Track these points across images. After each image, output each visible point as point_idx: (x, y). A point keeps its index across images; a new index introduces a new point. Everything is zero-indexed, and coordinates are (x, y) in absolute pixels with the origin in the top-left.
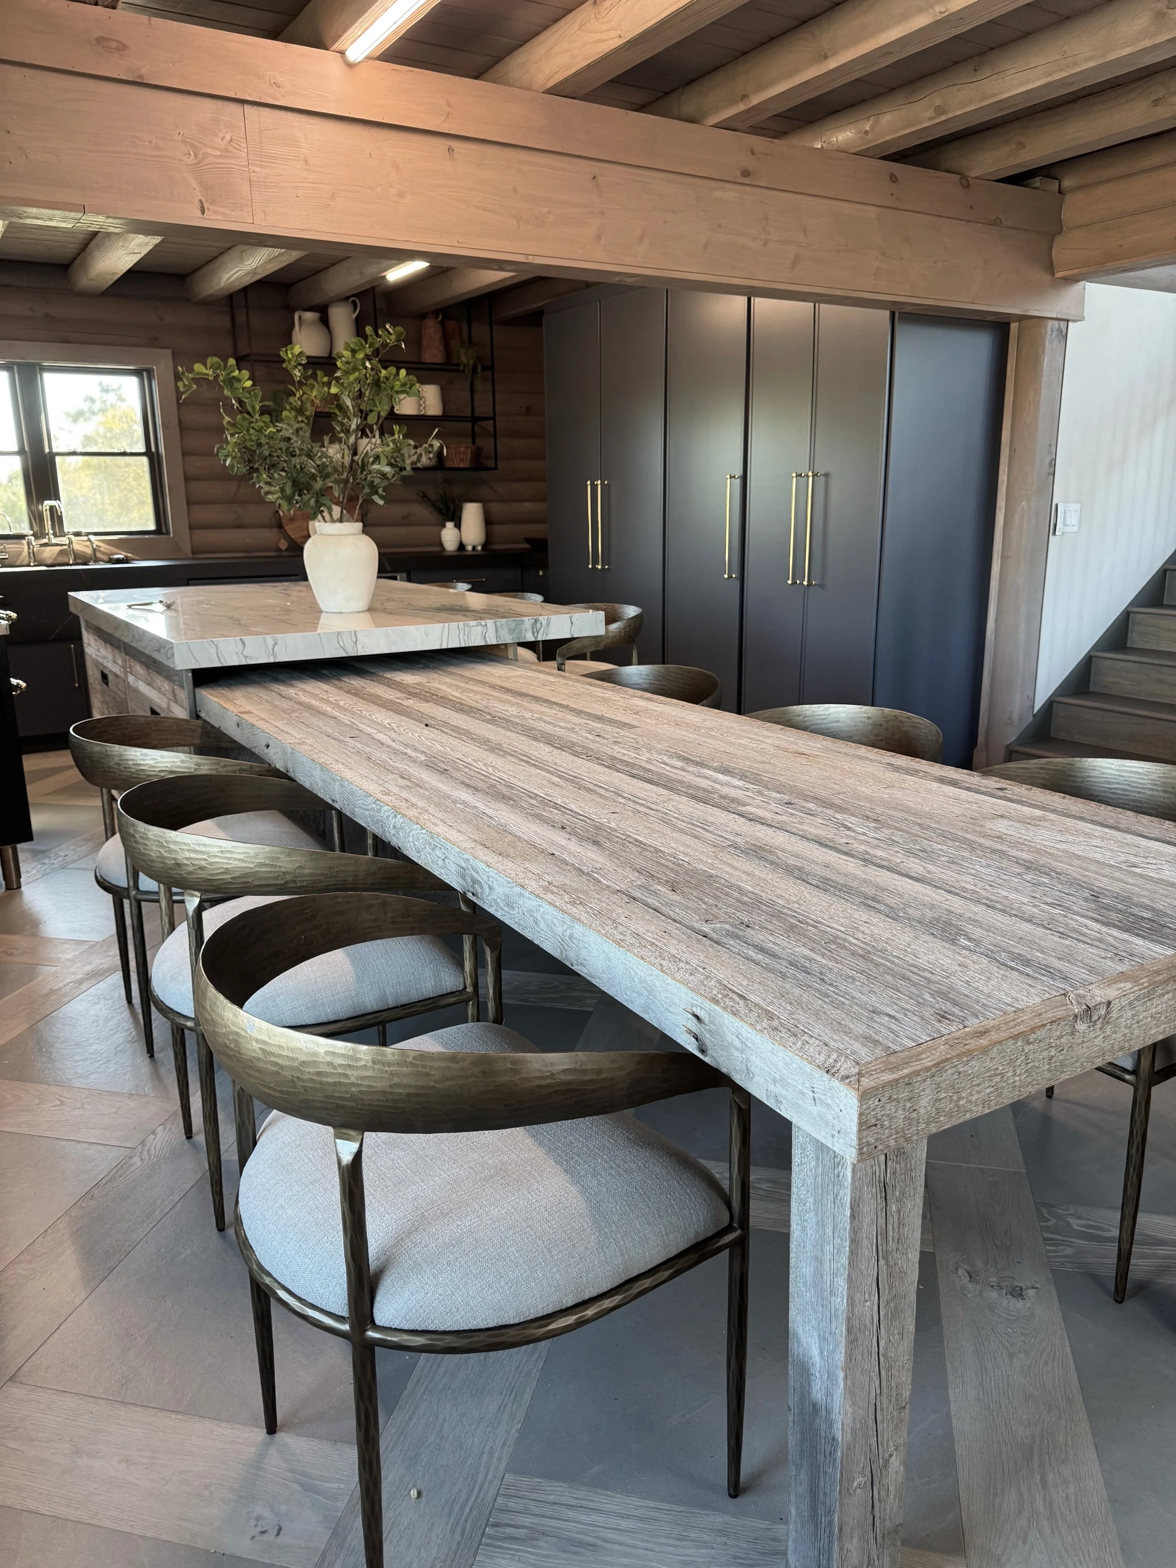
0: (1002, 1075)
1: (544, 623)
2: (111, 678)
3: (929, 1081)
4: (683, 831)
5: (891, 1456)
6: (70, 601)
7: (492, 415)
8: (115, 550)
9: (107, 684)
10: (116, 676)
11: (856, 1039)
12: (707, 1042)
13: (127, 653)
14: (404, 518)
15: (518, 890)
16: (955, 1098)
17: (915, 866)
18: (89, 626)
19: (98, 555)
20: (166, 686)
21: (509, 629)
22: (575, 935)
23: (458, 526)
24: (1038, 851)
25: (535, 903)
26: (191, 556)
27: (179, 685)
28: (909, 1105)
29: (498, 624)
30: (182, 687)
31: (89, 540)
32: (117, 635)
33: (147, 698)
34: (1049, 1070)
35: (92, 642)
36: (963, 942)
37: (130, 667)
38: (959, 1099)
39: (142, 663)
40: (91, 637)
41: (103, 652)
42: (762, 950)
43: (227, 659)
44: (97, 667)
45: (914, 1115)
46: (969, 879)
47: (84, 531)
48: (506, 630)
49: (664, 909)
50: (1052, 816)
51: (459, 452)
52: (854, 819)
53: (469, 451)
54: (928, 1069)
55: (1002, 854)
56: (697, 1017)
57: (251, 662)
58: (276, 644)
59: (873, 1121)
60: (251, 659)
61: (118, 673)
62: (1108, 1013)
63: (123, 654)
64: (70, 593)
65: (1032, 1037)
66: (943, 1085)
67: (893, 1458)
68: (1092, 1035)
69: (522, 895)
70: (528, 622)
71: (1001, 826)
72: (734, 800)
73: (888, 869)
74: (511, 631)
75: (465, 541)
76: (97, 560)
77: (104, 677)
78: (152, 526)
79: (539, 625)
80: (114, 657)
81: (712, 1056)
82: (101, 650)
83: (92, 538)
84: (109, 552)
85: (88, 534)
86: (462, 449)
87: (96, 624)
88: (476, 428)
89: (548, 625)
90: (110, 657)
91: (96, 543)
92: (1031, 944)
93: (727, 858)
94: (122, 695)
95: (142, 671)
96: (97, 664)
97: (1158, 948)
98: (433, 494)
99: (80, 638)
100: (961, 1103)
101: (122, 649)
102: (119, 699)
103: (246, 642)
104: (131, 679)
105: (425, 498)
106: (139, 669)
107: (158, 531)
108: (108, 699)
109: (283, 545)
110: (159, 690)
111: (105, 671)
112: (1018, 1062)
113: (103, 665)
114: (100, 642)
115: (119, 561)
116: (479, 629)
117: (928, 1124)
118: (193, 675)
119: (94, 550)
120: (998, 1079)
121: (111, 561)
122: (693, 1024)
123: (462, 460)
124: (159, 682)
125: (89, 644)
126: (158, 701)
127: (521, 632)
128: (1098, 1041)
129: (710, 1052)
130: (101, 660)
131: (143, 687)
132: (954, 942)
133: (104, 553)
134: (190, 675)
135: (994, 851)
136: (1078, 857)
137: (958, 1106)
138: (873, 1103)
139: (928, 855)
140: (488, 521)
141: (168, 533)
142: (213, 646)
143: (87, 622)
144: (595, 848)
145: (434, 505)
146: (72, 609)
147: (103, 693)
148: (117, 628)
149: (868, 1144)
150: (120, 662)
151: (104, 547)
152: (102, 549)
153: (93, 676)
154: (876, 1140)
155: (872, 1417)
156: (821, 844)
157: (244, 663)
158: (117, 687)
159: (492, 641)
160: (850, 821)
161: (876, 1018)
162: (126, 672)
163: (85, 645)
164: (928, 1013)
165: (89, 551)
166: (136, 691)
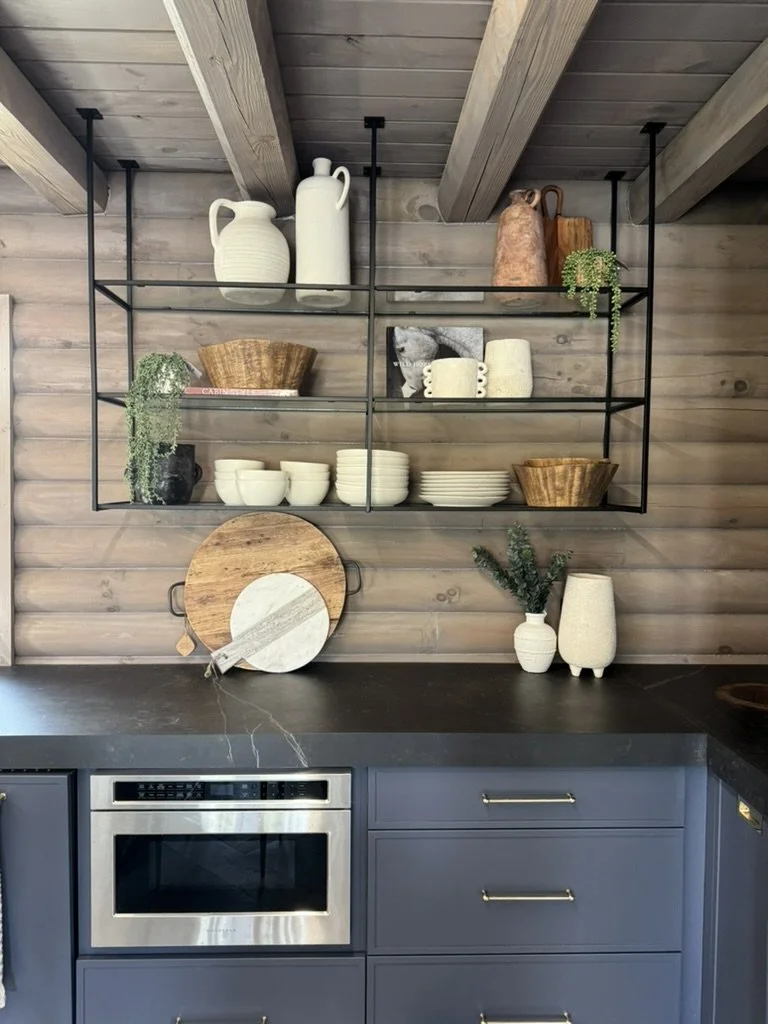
7: (642, 395)
14: (440, 597)
23: (553, 622)
51: (553, 474)
53: (578, 472)
75: (566, 657)
86: (559, 469)
88: (616, 424)
98: (504, 551)
105: (486, 557)
123: (560, 491)
140: (623, 609)
145: (502, 575)
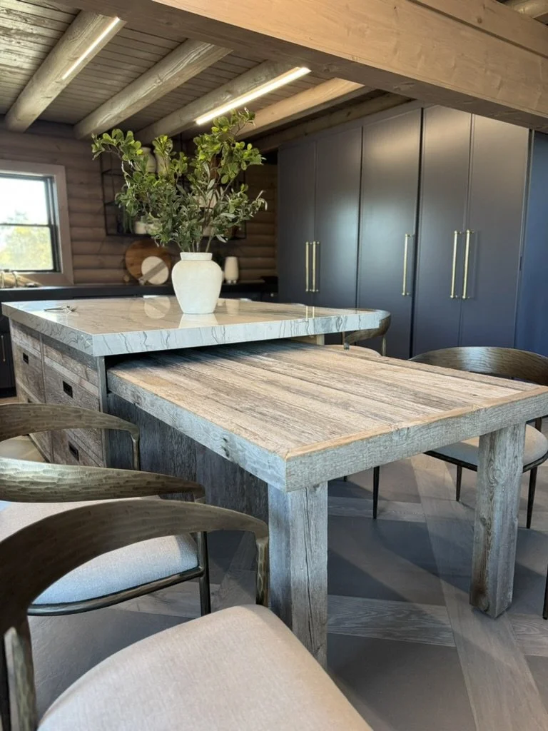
0: (357, 457)
1: (343, 320)
2: (30, 358)
3: (320, 456)
4: (241, 376)
5: (319, 649)
6: (3, 309)
8: (28, 280)
9: (27, 362)
10: (35, 357)
11: (291, 441)
12: (230, 452)
13: (44, 341)
15: (155, 397)
16: (334, 465)
17: (339, 386)
18: (16, 323)
19: (19, 283)
20: (79, 367)
21: (322, 325)
22: (179, 413)
24: (395, 380)
25: (161, 401)
26: (73, 283)
27: (91, 368)
28: (311, 466)
29: (316, 320)
30: (96, 370)
31: (14, 274)
32: (38, 329)
33: (60, 374)
34: (381, 457)
35: (17, 335)
36: (351, 409)
37: (47, 352)
38: (337, 466)
39: (56, 349)
40: (16, 331)
41: (25, 341)
42: (261, 413)
43: (133, 348)
44: (20, 350)
45: (314, 471)
46: (362, 389)
47: (11, 269)
48: (320, 325)
49: (221, 401)
50: (404, 368)
52: (318, 371)
54: (320, 450)
55: (380, 381)
56: (225, 440)
57: (150, 350)
58: (169, 336)
59: (293, 473)
60: (151, 347)
61: (37, 356)
62: (408, 433)
63: (41, 344)
64: (2, 303)
65: (371, 440)
66: (327, 458)
67: (319, 650)
68: (402, 442)
69: (157, 399)
70: (334, 320)
71: (382, 372)
72: (266, 365)
73: (328, 387)
74: (323, 326)
75: (227, 278)
76: (18, 286)
77: (26, 357)
78: (50, 267)
79: (340, 322)
80: (34, 345)
81: (232, 458)
82: (24, 340)
83: (16, 273)
84: (25, 281)
85: (12, 271)
87: (21, 322)
89: (346, 321)
90: (31, 345)
91: (17, 276)
92: (380, 409)
93: (257, 384)
94: (39, 371)
95: (57, 356)
96: (20, 349)
97: (437, 410)
99: (8, 332)
100: (337, 468)
101: (41, 339)
102: (36, 373)
103: (147, 335)
104: (47, 360)
106: (54, 353)
107: (54, 270)
108: (27, 372)
109: (127, 279)
110: (72, 370)
111: (26, 354)
112: (365, 452)
113: (25, 350)
114: (22, 334)
115: (31, 286)
116: (304, 323)
117: (321, 477)
118: (105, 361)
119: (17, 280)
120: (355, 458)
121: (26, 286)
122: (223, 444)
124: (72, 364)
125: (15, 336)
126: (71, 378)
127: (329, 326)
128: (404, 446)
129: (230, 455)
130: (23, 347)
131: (57, 367)
132: (347, 409)
133: (21, 282)
134: (103, 360)
135: (376, 380)
136: (411, 381)
137: (335, 469)
138: (292, 463)
139: (348, 382)
141: (60, 271)
142: (123, 338)
143: (13, 321)
144: (197, 382)
146: (4, 313)
147: (24, 368)
148: (38, 325)
149: (291, 483)
150: (38, 349)
151: (22, 279)
152: (21, 280)
153: (17, 356)
154: (296, 482)
155: (308, 627)
156: (301, 379)
157: (146, 351)
158: (35, 365)
159: (311, 332)
160: (318, 372)
161: (303, 434)
162: (43, 355)
163: (12, 337)
164: (326, 432)
165: (13, 281)
166: (51, 369)
